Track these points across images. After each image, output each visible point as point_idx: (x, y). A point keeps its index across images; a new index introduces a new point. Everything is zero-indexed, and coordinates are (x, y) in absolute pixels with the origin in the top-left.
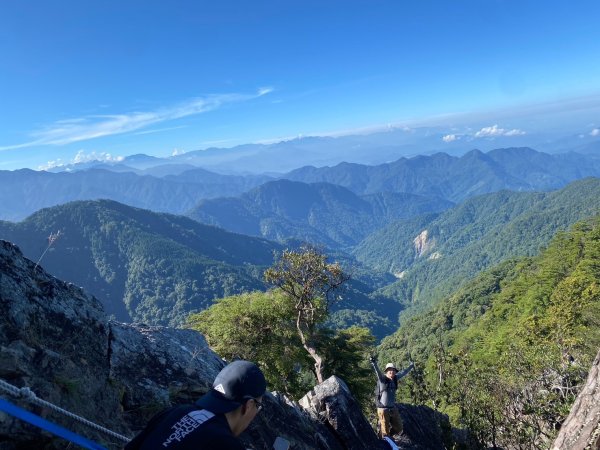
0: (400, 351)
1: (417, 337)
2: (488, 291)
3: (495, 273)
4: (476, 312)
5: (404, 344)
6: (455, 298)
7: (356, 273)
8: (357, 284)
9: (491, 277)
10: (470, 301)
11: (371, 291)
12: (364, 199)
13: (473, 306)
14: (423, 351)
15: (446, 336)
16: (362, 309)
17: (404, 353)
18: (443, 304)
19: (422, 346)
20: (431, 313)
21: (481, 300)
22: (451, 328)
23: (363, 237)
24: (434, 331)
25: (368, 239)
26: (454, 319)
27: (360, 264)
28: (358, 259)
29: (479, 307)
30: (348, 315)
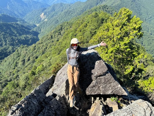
0: (41, 44)
1: (45, 41)
2: (60, 30)
3: (61, 26)
4: (57, 35)
5: (42, 43)
6: (53, 32)
7: (25, 25)
8: (26, 28)
9: (60, 27)
10: (56, 32)
11: (30, 29)
12: (25, 2)
15: (51, 40)
16: (29, 34)
17: (42, 45)
18: (50, 33)
19: (46, 43)
20: (48, 35)
21: (58, 32)
22: (52, 38)
23: (26, 14)
24: (49, 39)
25: (28, 15)
26: (53, 36)
27: (26, 22)
28: (25, 21)
29: (58, 33)
30: (25, 36)
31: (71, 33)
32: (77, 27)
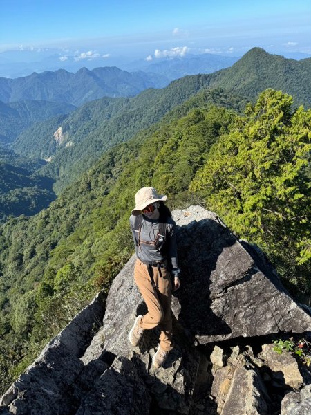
0: (63, 209)
1: (72, 198)
2: (108, 166)
3: (110, 154)
4: (103, 178)
5: (64, 204)
6: (90, 172)
7: (17, 163)
8: (19, 170)
9: (108, 157)
10: (99, 172)
11: (31, 173)
12: (11, 106)
13: (101, 175)
14: (77, 206)
15: (89, 195)
16: (27, 187)
17: (66, 209)
18: (84, 177)
19: (76, 203)
20: (77, 183)
21: (105, 171)
22: (91, 190)
23: (16, 135)
24: (81, 193)
25: (20, 137)
26: (92, 184)
27: (19, 156)
28: (16, 152)
29: (104, 175)
30: (18, 193)
31: (138, 171)
32: (154, 151)
